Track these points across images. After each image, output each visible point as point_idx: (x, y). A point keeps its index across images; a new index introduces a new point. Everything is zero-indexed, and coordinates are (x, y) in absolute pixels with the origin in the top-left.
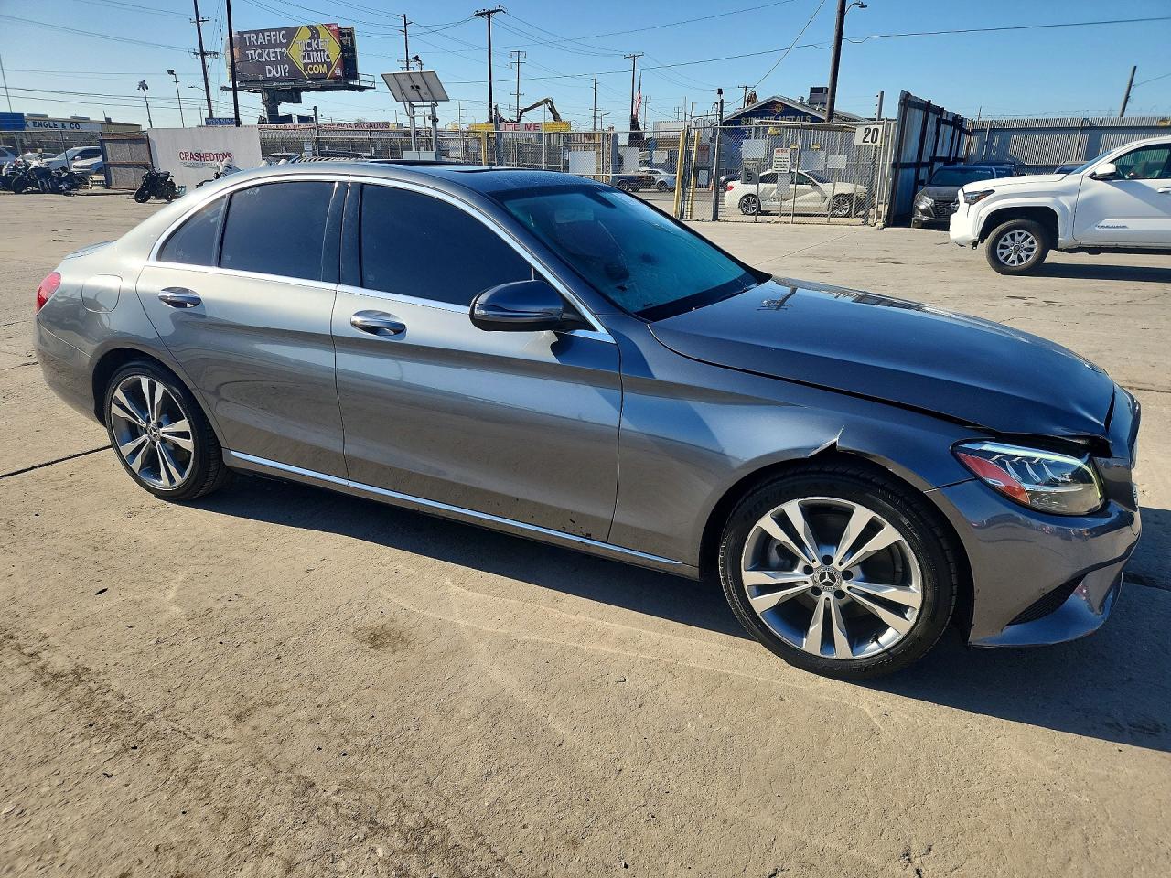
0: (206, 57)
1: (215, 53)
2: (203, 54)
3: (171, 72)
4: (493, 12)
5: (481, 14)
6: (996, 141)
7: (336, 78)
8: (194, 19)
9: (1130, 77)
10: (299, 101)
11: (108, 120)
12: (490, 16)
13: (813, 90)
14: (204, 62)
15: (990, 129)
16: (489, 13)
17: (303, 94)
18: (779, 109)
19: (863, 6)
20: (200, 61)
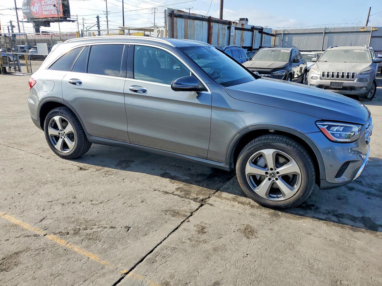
0: (18, 10)
1: (21, 8)
2: (16, 9)
6: (287, 38)
7: (61, 18)
9: (369, 12)
10: (49, 26)
14: (17, 12)
15: (284, 34)
17: (51, 24)
20: (15, 11)
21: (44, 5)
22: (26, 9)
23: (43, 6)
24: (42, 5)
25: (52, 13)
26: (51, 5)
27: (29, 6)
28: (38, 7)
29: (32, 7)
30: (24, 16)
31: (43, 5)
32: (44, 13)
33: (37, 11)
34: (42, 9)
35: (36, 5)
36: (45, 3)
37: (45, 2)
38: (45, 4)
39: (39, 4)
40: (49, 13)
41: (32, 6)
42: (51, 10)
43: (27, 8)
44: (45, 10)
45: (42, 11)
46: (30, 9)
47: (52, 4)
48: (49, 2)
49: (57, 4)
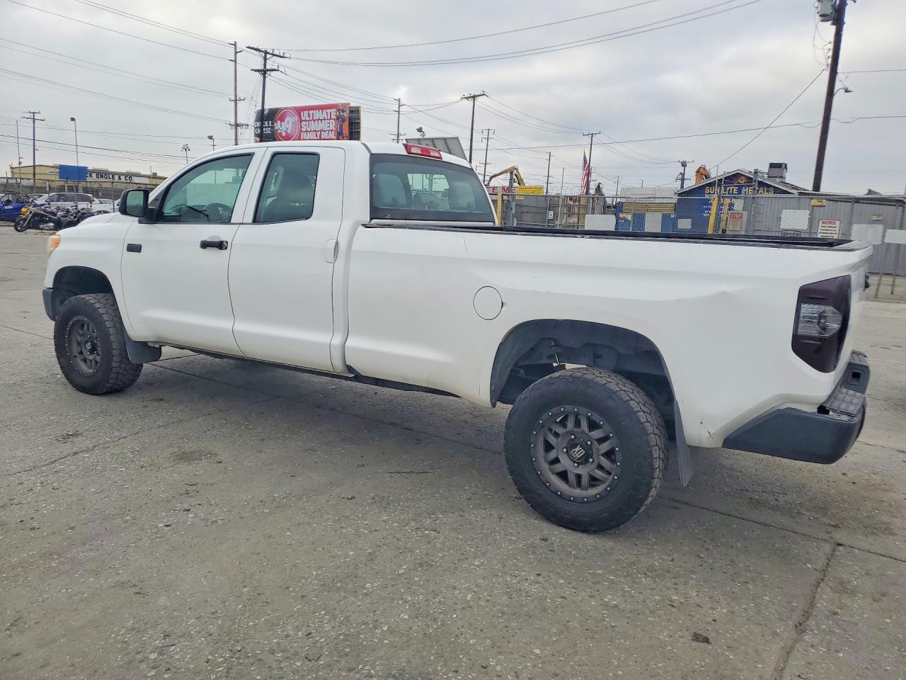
1: (247, 125)
2: (237, 125)
3: (210, 138)
4: (478, 96)
5: (467, 98)
8: (233, 98)
11: (155, 174)
12: (474, 99)
13: (772, 166)
14: (236, 132)
16: (474, 97)
18: (742, 181)
19: (847, 91)
20: (234, 130)
21: (305, 121)
23: (303, 123)
24: (301, 121)
25: (323, 137)
26: (321, 120)
27: (270, 122)
28: (291, 123)
29: (278, 125)
30: (256, 141)
31: (303, 119)
32: (305, 136)
33: (289, 132)
34: (301, 127)
35: (288, 119)
36: (309, 116)
37: (309, 114)
38: (308, 119)
39: (296, 118)
40: (317, 136)
41: (279, 122)
42: (321, 131)
43: (267, 125)
44: (307, 131)
45: (301, 132)
46: (272, 128)
47: (325, 119)
48: (318, 114)
49: (338, 118)
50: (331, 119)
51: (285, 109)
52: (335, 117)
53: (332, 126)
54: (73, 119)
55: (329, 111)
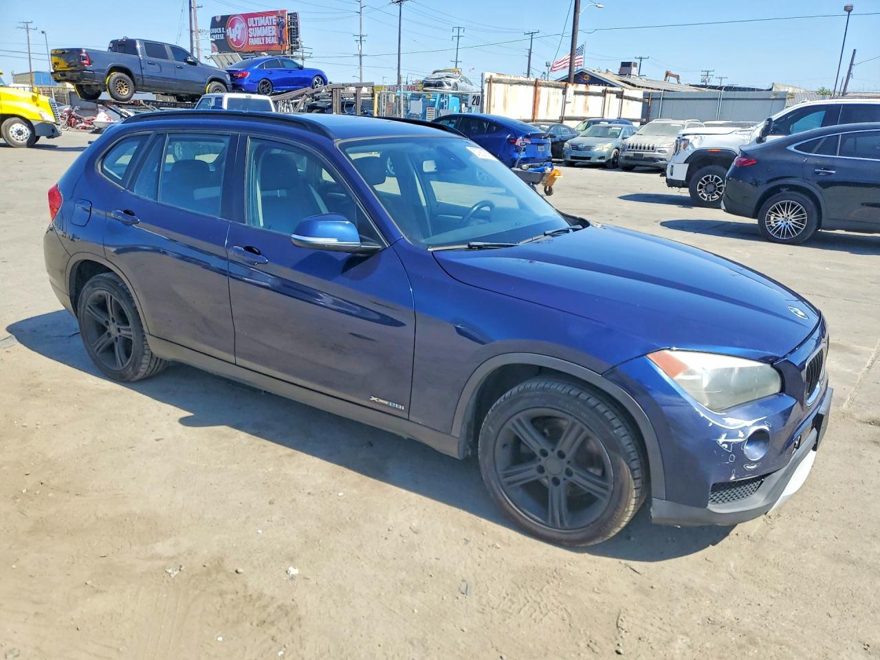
12: (401, 4)
15: (663, 98)
18: (586, 79)
21: (252, 27)
22: (217, 33)
23: (250, 29)
24: (249, 27)
25: (267, 43)
26: (265, 26)
27: (223, 28)
29: (229, 31)
30: (213, 47)
31: (250, 26)
32: (252, 42)
33: (239, 37)
34: (248, 33)
35: (237, 25)
36: (254, 23)
37: (254, 21)
38: (253, 25)
39: (244, 25)
40: (262, 41)
41: (230, 28)
42: (265, 36)
43: (220, 32)
44: (253, 37)
45: (249, 37)
46: (225, 34)
47: (267, 25)
48: (262, 21)
49: (278, 25)
50: (272, 25)
51: (235, 15)
52: (275, 24)
53: (274, 33)
54: (43, 32)
55: (270, 18)
